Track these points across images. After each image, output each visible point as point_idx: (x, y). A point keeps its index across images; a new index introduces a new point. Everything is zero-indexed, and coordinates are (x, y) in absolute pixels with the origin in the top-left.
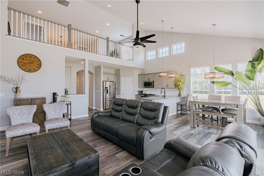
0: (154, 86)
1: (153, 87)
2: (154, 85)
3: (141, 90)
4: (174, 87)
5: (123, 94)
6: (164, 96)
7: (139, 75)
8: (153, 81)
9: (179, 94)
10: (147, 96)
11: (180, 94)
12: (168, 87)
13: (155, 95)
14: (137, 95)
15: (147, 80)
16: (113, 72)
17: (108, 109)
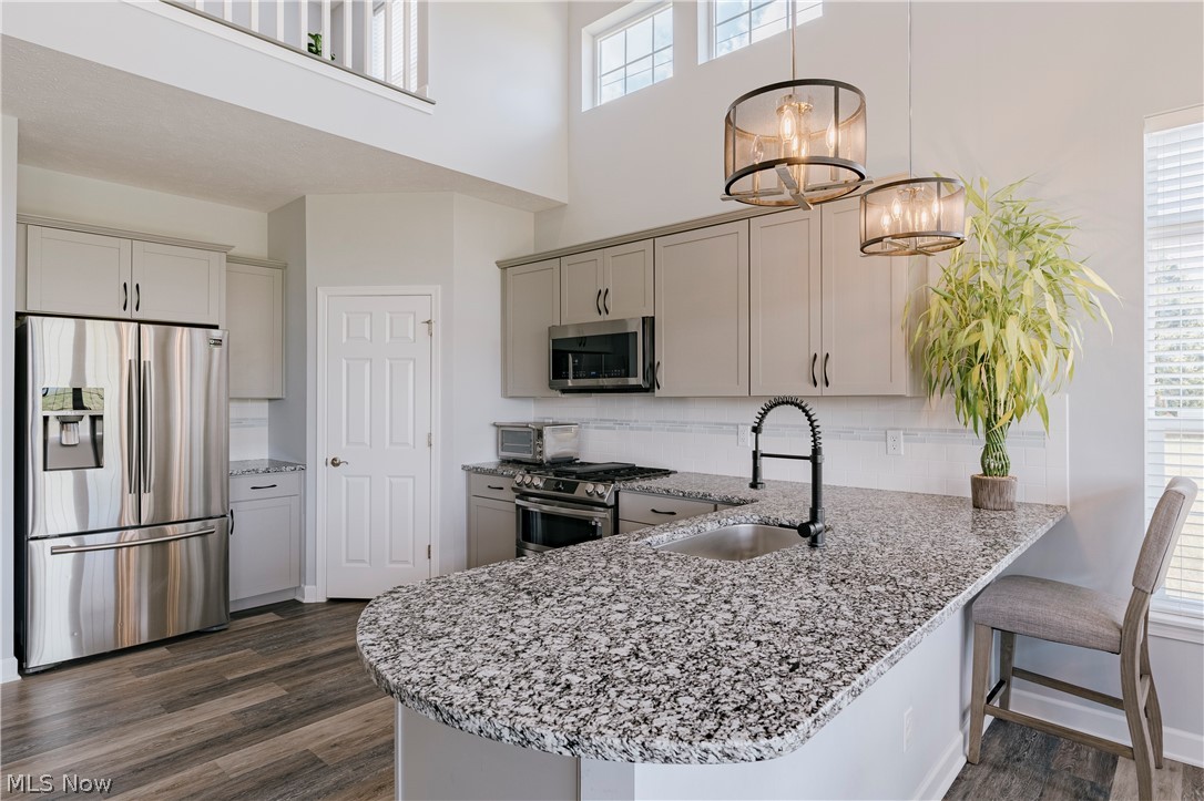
0: (661, 375)
1: (650, 387)
2: (651, 369)
3: (525, 413)
4: (902, 383)
5: (335, 463)
6: (803, 530)
7: (504, 266)
8: (649, 323)
9: (977, 484)
10: (572, 487)
11: (987, 470)
12: (827, 391)
13: (666, 473)
14: (477, 470)
15: (580, 316)
16: (247, 232)
17: (145, 640)
